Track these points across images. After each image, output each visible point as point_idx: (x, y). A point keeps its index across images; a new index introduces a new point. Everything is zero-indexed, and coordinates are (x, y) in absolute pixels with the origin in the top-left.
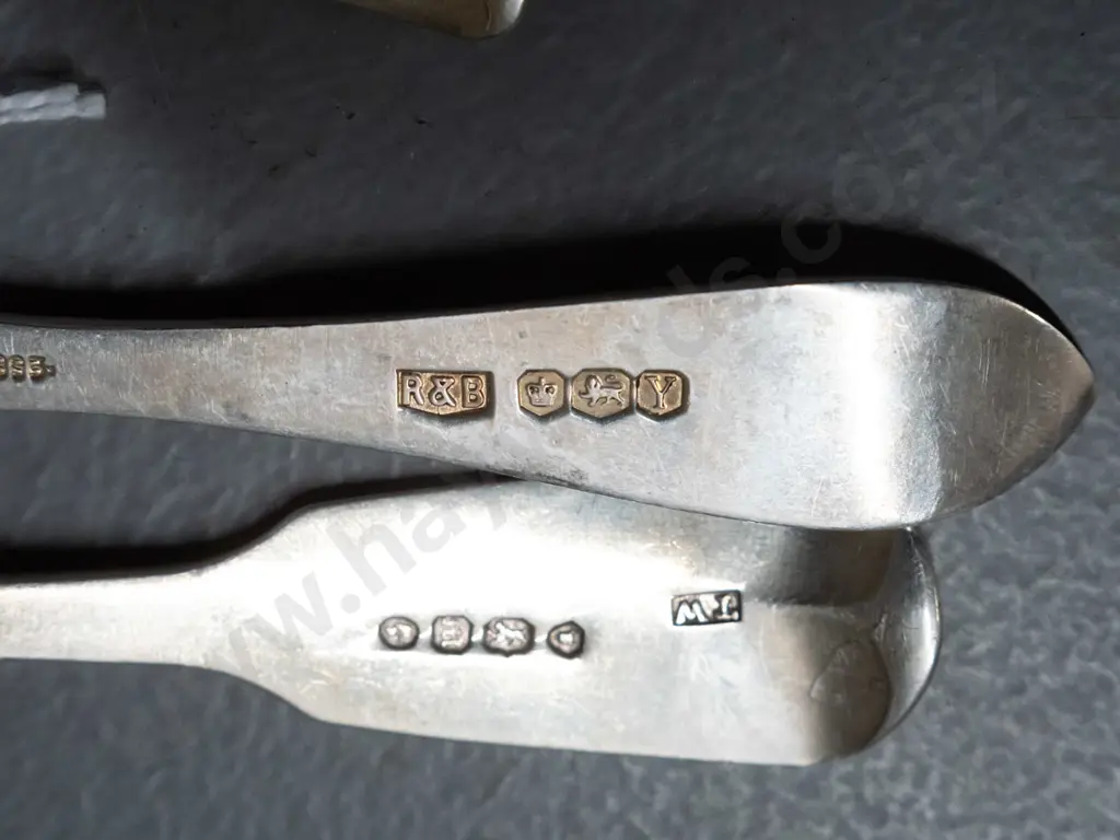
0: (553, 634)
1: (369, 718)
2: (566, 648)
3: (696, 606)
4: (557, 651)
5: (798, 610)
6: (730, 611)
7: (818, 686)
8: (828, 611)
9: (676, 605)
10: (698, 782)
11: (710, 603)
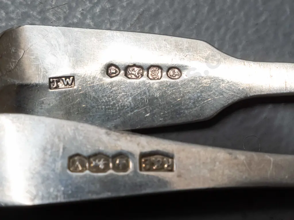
0: (118, 73)
1: (185, 42)
2: (113, 68)
3: (66, 83)
4: (116, 66)
5: (28, 82)
6: (53, 81)
7: (21, 54)
8: (17, 82)
9: (73, 84)
10: (65, 18)
11: (61, 85)
